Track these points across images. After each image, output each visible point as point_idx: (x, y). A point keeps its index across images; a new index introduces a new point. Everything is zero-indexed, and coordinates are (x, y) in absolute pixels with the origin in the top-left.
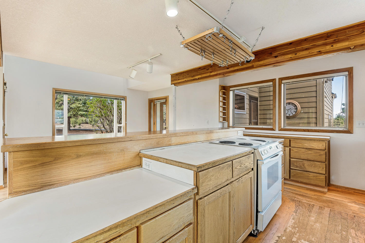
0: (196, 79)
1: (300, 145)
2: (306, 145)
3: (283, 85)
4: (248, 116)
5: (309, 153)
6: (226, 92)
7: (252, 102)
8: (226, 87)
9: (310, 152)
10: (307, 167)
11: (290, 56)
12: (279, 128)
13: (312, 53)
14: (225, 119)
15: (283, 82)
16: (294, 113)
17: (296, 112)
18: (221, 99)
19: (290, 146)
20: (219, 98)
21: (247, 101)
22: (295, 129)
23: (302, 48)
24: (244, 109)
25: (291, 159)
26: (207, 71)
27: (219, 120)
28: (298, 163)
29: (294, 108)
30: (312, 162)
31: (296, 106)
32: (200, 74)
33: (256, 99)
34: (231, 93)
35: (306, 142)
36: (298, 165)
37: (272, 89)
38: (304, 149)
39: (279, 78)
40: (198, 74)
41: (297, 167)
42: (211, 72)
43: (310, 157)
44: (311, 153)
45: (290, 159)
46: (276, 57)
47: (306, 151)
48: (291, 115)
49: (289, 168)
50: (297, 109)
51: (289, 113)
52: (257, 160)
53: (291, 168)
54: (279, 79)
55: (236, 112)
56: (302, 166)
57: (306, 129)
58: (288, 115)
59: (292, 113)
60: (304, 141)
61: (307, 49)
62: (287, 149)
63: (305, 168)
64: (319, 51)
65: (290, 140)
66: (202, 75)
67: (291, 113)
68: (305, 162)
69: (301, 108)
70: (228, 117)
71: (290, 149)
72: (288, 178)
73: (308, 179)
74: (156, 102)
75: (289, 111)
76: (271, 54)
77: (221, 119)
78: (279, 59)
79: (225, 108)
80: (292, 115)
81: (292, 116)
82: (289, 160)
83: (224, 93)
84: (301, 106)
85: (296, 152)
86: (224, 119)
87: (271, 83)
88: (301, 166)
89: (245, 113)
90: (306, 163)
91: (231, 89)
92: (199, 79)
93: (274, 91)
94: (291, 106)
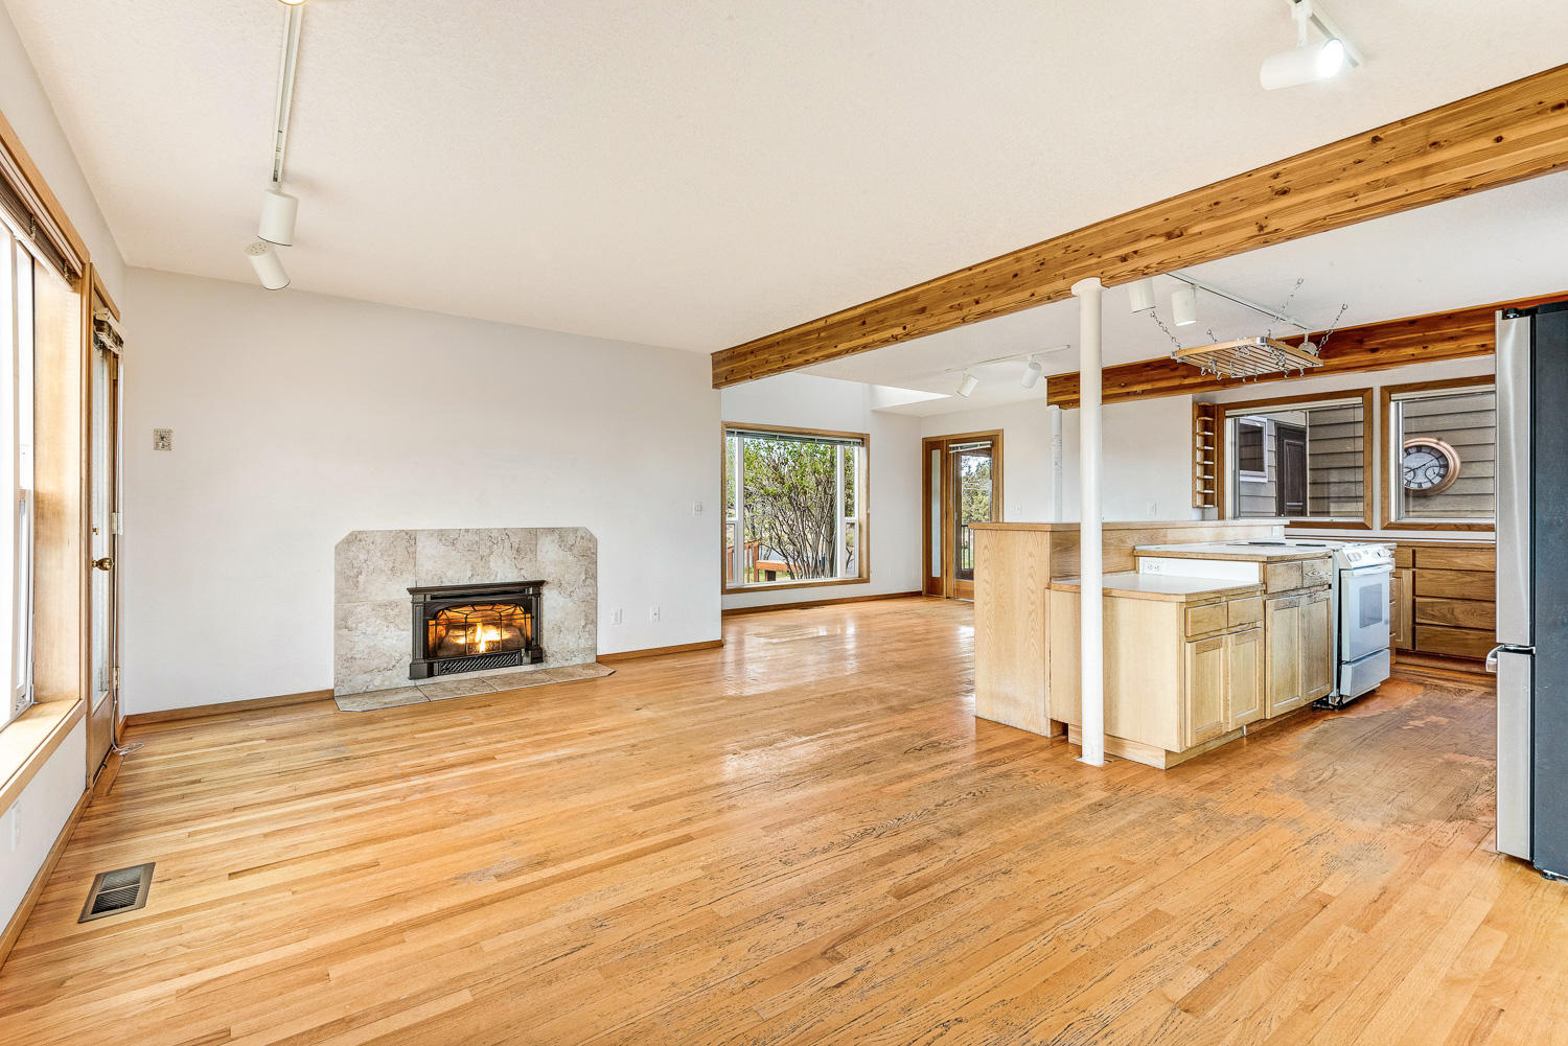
0: (1135, 394)
1: (1442, 563)
2: (1458, 561)
3: (1393, 404)
4: (1272, 491)
5: (1467, 582)
6: (1213, 422)
7: (1288, 444)
8: (1214, 406)
9: (1468, 579)
10: (1461, 617)
11: (1410, 351)
12: (1383, 521)
13: (1464, 348)
14: (1209, 498)
15: (1394, 396)
16: (1437, 480)
17: (1443, 476)
18: (1199, 441)
19: (1414, 566)
20: (1194, 440)
21: (1269, 445)
22: (1431, 524)
23: (1441, 334)
24: (1262, 470)
25: (1418, 599)
26: (1172, 374)
27: (1194, 500)
28: (1436, 609)
29: (1435, 462)
30: (1474, 604)
31: (1442, 456)
32: (1147, 381)
33: (1298, 433)
34: (1229, 424)
35: (1459, 553)
36: (1437, 614)
37: (1359, 415)
38: (1453, 573)
39: (1382, 388)
40: (1143, 379)
41: (1434, 617)
42: (1185, 377)
43: (1468, 592)
44: (1471, 582)
45: (1414, 601)
46: (1374, 351)
47: (1459, 578)
48: (1425, 486)
49: (1411, 623)
50: (1446, 466)
51: (1420, 478)
52: (1340, 570)
53: (1417, 620)
54: (1384, 389)
55: (1242, 479)
56: (1449, 616)
57: (1463, 525)
58: (1413, 486)
59: (1427, 478)
60: (1452, 553)
61: (1452, 338)
62: (1407, 575)
63: (1456, 619)
64: (1483, 346)
65: (1414, 552)
66: (1155, 383)
67: (1426, 480)
68: (1456, 606)
69: (1462, 463)
70: (1221, 493)
71: (1414, 573)
72: (1408, 646)
73: (1466, 646)
74: (954, 448)
75: (1420, 473)
76: (1361, 342)
77: (1199, 500)
78: (1382, 355)
79: (1209, 467)
80: (1429, 485)
81: (1430, 488)
82: (1411, 601)
83: (1206, 426)
84: (1460, 457)
85: (1430, 580)
86: (1207, 499)
87: (1359, 400)
88: (1445, 616)
89: (1265, 480)
90: (1459, 607)
91: (1228, 413)
92: (1144, 392)
93: (1368, 421)
94: (1426, 458)
